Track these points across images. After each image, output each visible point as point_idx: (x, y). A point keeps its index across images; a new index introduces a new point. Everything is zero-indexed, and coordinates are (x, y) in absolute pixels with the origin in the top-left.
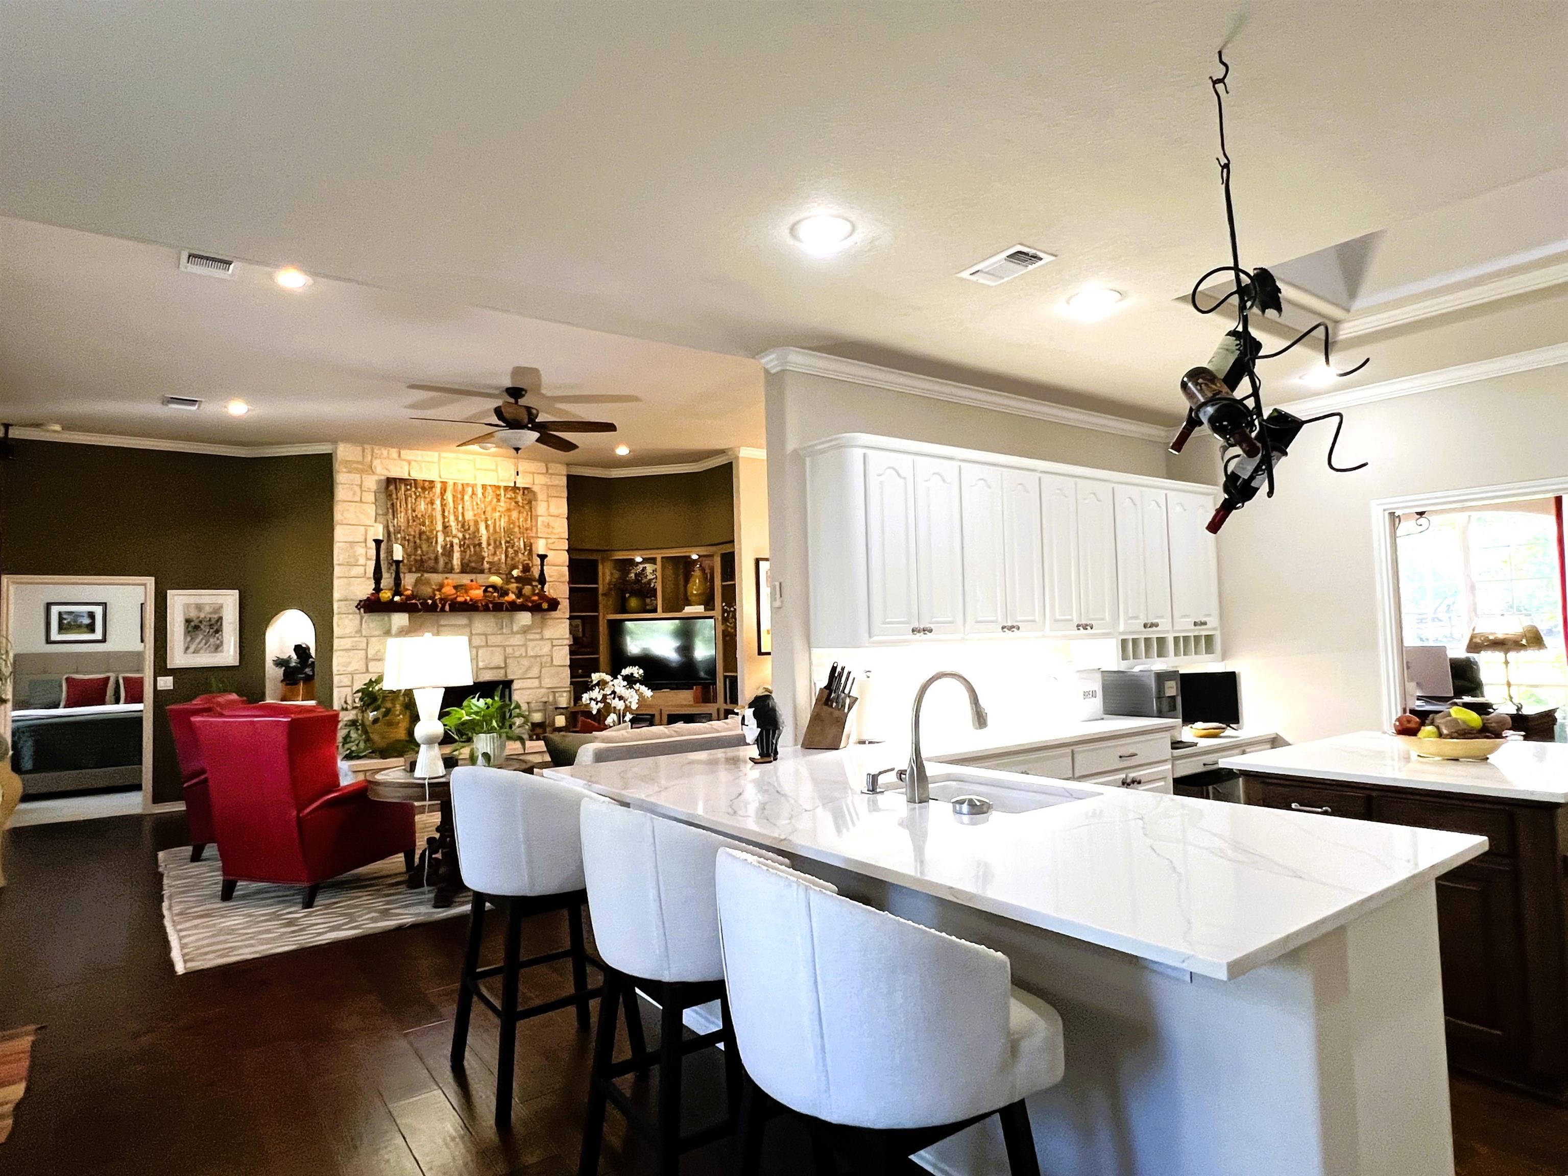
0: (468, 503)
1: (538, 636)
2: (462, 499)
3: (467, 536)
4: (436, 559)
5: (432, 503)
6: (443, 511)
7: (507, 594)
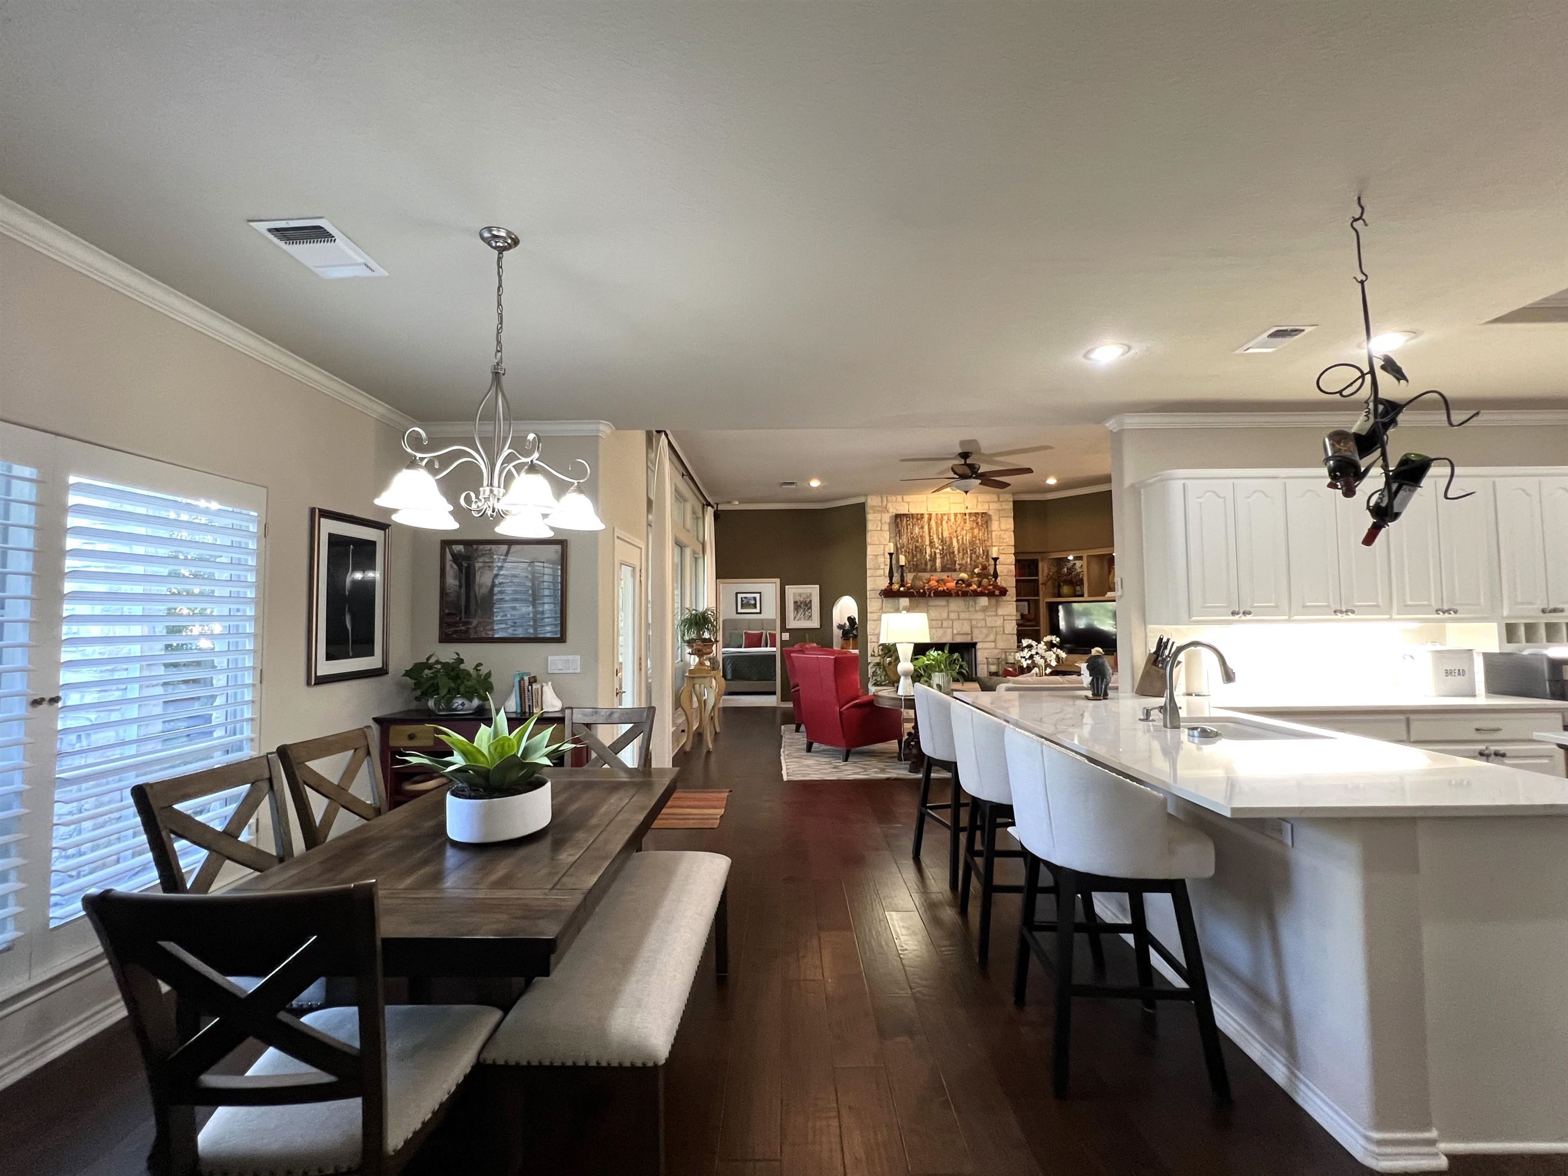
0: (945, 526)
1: (994, 613)
2: (942, 524)
3: (945, 548)
4: (926, 564)
5: (922, 527)
6: (930, 533)
7: (971, 585)
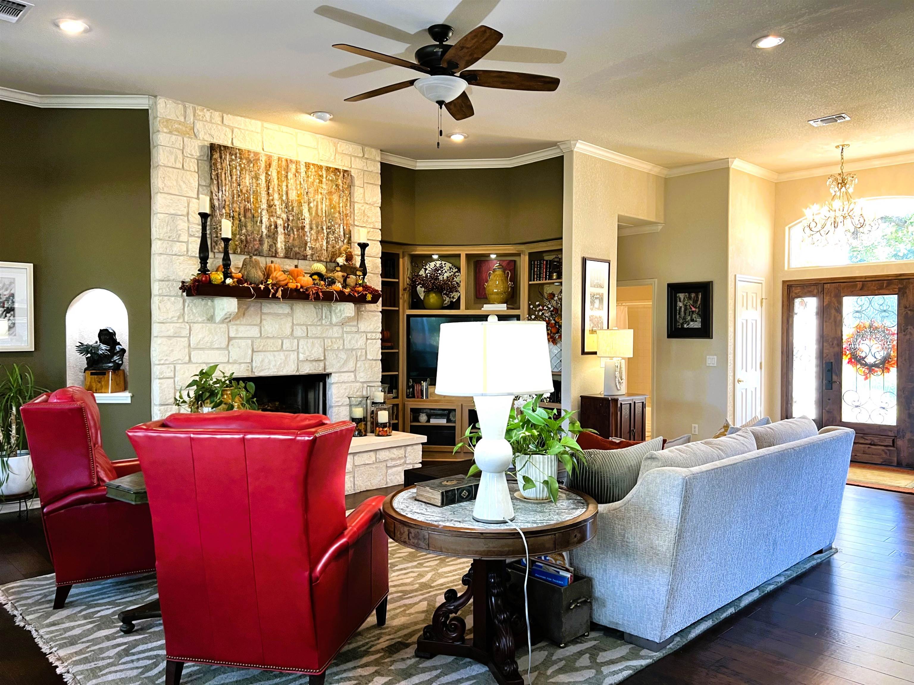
0: (291, 181)
1: (354, 329)
2: (287, 176)
3: (291, 218)
4: (261, 241)
5: (257, 178)
6: (268, 188)
